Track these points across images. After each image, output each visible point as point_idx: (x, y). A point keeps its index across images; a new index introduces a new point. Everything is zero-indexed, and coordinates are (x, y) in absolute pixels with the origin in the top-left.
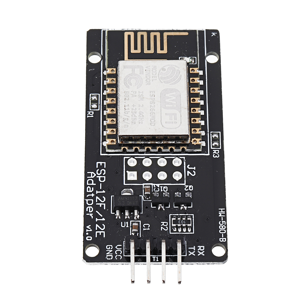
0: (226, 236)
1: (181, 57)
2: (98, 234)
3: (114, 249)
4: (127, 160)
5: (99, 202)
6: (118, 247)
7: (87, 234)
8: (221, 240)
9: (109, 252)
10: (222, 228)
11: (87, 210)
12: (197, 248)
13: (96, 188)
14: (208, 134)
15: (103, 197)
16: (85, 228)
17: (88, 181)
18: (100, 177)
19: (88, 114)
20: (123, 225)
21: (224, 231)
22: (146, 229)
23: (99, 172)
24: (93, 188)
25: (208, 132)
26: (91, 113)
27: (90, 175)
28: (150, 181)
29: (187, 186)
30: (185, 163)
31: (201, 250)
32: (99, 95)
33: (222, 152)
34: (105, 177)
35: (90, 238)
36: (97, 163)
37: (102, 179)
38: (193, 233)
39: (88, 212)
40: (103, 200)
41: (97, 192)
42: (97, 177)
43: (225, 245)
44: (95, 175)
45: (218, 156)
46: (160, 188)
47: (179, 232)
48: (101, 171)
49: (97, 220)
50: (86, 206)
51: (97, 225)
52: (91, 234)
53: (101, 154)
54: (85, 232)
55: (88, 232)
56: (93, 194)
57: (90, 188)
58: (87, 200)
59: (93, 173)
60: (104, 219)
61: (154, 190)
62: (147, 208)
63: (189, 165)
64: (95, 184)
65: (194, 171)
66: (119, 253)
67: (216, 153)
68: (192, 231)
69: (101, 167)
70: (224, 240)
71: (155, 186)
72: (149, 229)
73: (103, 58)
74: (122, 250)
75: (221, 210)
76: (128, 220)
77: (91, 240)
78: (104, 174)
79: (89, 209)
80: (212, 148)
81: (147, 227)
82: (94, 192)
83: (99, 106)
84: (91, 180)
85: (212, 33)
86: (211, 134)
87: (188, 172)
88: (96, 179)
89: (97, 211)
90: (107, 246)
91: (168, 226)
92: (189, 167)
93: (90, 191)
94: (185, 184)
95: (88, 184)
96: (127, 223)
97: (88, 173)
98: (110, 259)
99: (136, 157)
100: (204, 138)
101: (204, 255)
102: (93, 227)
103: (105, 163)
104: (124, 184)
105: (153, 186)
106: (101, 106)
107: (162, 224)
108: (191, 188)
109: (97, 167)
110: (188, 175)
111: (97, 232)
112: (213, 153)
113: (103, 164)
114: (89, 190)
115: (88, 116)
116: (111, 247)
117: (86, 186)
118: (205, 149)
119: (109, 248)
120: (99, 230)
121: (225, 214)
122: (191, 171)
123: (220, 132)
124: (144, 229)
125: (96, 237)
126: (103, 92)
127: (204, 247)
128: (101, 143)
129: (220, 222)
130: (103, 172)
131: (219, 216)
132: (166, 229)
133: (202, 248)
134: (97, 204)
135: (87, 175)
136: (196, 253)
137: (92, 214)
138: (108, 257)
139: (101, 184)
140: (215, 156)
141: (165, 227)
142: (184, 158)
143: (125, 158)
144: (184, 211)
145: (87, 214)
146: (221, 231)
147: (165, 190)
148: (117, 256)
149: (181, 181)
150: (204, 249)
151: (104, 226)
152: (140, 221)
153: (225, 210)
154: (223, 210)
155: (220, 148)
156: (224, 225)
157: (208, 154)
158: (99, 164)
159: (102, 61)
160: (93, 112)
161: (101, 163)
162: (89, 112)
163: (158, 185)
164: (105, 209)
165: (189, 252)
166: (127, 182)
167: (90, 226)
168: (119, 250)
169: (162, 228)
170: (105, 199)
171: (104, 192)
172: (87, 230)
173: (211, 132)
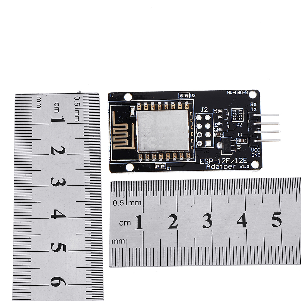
0: (244, 91)
1: (130, 115)
3: (254, 152)
4: (198, 147)
5: (225, 162)
6: (253, 150)
8: (247, 93)
9: (256, 155)
10: (239, 92)
12: (252, 107)
13: (217, 163)
14: (180, 100)
16: (242, 169)
17: (212, 169)
18: (210, 162)
20: (239, 148)
21: (241, 92)
23: (207, 162)
25: (179, 100)
26: (168, 168)
27: (208, 168)
28: (212, 133)
29: (214, 112)
30: (199, 113)
31: (253, 104)
32: (155, 164)
33: (192, 92)
34: (210, 159)
35: (248, 166)
36: (201, 163)
37: (211, 160)
38: (243, 108)
39: (232, 168)
41: (219, 163)
42: (210, 163)
43: (249, 91)
44: (208, 164)
45: (194, 95)
46: (216, 127)
47: (243, 117)
48: (206, 161)
49: (236, 163)
50: (228, 169)
51: (240, 162)
52: (245, 165)
53: (195, 161)
55: (244, 167)
57: (217, 167)
58: (224, 168)
59: (207, 166)
60: (236, 159)
61: (217, 131)
62: (228, 135)
64: (214, 164)
65: (205, 108)
66: (256, 150)
67: (192, 95)
68: (242, 109)
69: (203, 161)
70: (247, 92)
71: (214, 130)
72: (241, 133)
73: (130, 162)
74: (254, 148)
75: (229, 93)
76: (236, 145)
77: (249, 166)
78: (208, 160)
79: (230, 167)
80: (189, 98)
81: (240, 135)
82: (219, 165)
84: (211, 166)
85: (111, 97)
87: (205, 111)
88: (211, 164)
89: (231, 163)
91: (239, 123)
92: (202, 111)
93: (219, 167)
94: (213, 113)
95: (214, 168)
96: (238, 145)
97: (207, 169)
99: (197, 141)
100: (183, 102)
101: (256, 103)
102: (241, 165)
103: (201, 159)
104: (214, 147)
107: (238, 126)
108: (215, 110)
109: (203, 163)
110: (207, 111)
111: (244, 162)
112: (192, 97)
113: (201, 160)
114: (218, 168)
115: (170, 170)
116: (253, 154)
117: (216, 170)
118: (190, 102)
119: (253, 155)
120: (243, 161)
121: (231, 91)
122: (204, 110)
123: (179, 93)
124: (241, 136)
125: (247, 163)
126: (154, 161)
127: (251, 103)
128: (188, 162)
129: (236, 94)
130: (206, 160)
131: (232, 94)
132: (241, 124)
133: (252, 104)
134: (227, 163)
135: (209, 169)
136: (255, 107)
137: (233, 165)
138: (259, 155)
139: (214, 161)
140: (194, 96)
142: (196, 114)
143: (197, 148)
144: (230, 114)
146: (241, 93)
147: (217, 124)
148: (258, 151)
149: (211, 115)
150: (252, 103)
151: (240, 158)
152: (237, 138)
153: (229, 91)
154: (229, 92)
155: (189, 93)
156: (237, 91)
157: (193, 100)
158: (201, 162)
159: (132, 163)
160: (167, 167)
161: (201, 161)
162: (167, 169)
163: (214, 129)
164: (229, 158)
165: (254, 111)
166: (212, 146)
167: (240, 166)
169: (240, 126)
170: (223, 159)
171: (219, 159)
172: (243, 168)
173: (179, 98)
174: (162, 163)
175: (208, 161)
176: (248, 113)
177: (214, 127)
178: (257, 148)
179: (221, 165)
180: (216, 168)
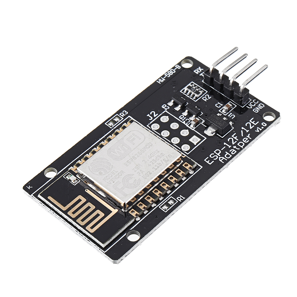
0: (174, 68)
1: (74, 184)
2: (255, 123)
3: (253, 107)
5: (235, 140)
7: (263, 128)
8: (179, 67)
9: (259, 109)
10: (171, 73)
11: (248, 141)
12: (200, 73)
13: (227, 149)
14: (114, 128)
15: (229, 141)
16: (261, 132)
17: (229, 158)
18: (218, 154)
19: (183, 200)
20: (233, 116)
21: (172, 71)
22: (221, 104)
23: (215, 157)
24: (230, 151)
25: (113, 129)
26: (179, 199)
27: (224, 160)
28: (187, 128)
29: (165, 109)
30: (151, 123)
31: (198, 71)
32: (160, 207)
34: (215, 152)
36: (210, 164)
37: (218, 152)
38: (192, 82)
39: (249, 139)
40: (231, 140)
41: (230, 147)
42: (220, 156)
43: (180, 64)
44: (220, 158)
45: (124, 112)
46: (184, 120)
49: (247, 131)
50: (246, 144)
51: (251, 128)
52: (260, 126)
53: (202, 167)
54: (263, 130)
55: (261, 128)
56: (234, 148)
57: (232, 152)
58: (242, 147)
59: (220, 160)
60: (243, 128)
61: (189, 122)
62: (206, 115)
63: (150, 119)
64: (226, 152)
66: (253, 104)
67: (123, 114)
69: (211, 160)
70: (177, 66)
71: (186, 123)
72: (219, 103)
74: (249, 104)
75: (160, 82)
76: (227, 117)
77: (264, 123)
78: (213, 154)
79: (246, 141)
80: (123, 119)
81: (218, 105)
82: (232, 148)
83: (168, 200)
84: (225, 156)
85: (29, 189)
86: (113, 127)
87: (155, 116)
88: (222, 155)
89: (242, 136)
90: (256, 112)
91: (204, 96)
92: (151, 118)
93: (234, 150)
94: (166, 111)
96: (229, 116)
97: (223, 163)
98: (262, 104)
99: (180, 149)
101: (199, 68)
102: (255, 128)
103: (205, 160)
104: (206, 138)
105: (187, 124)
106: (167, 198)
107: (206, 100)
108: (164, 106)
109: (213, 161)
110: (157, 114)
111: (255, 124)
112: (125, 115)
113: (207, 160)
114: (234, 152)
115: (184, 199)
116: (255, 110)
117: (233, 156)
118: (128, 121)
119: (257, 110)
120: (252, 125)
121: (160, 78)
122: (152, 115)
123: (105, 124)
125: (258, 122)
126: (155, 207)
127: (194, 71)
128: (194, 174)
129: (168, 77)
130: (212, 156)
131: (165, 80)
132: (207, 96)
134: (238, 140)
135: (226, 162)
136: (203, 71)
137: (247, 136)
138: (262, 106)
139: (222, 150)
140: (126, 113)
141: (207, 97)
142: (148, 126)
143: (188, 154)
144: (185, 97)
145: (251, 139)
147: (182, 117)
148: (256, 103)
149: (166, 114)
150: (196, 70)
151: (246, 125)
152: (219, 111)
153: (158, 80)
154: (159, 81)
155: (117, 115)
156: (168, 74)
157: (129, 116)
158: (210, 162)
159: (131, 229)
160: (177, 199)
161: (208, 162)
162: (180, 200)
163: (184, 122)
164: (235, 134)
166: (202, 138)
167: (256, 131)
168: (251, 105)
169: (209, 98)
170: (229, 139)
171: (225, 144)
172: (261, 130)
173: (111, 128)
174: (167, 199)
175: (217, 155)
176: (203, 81)
177: (183, 121)
178: (252, 101)
179: (235, 147)
180: (232, 154)
